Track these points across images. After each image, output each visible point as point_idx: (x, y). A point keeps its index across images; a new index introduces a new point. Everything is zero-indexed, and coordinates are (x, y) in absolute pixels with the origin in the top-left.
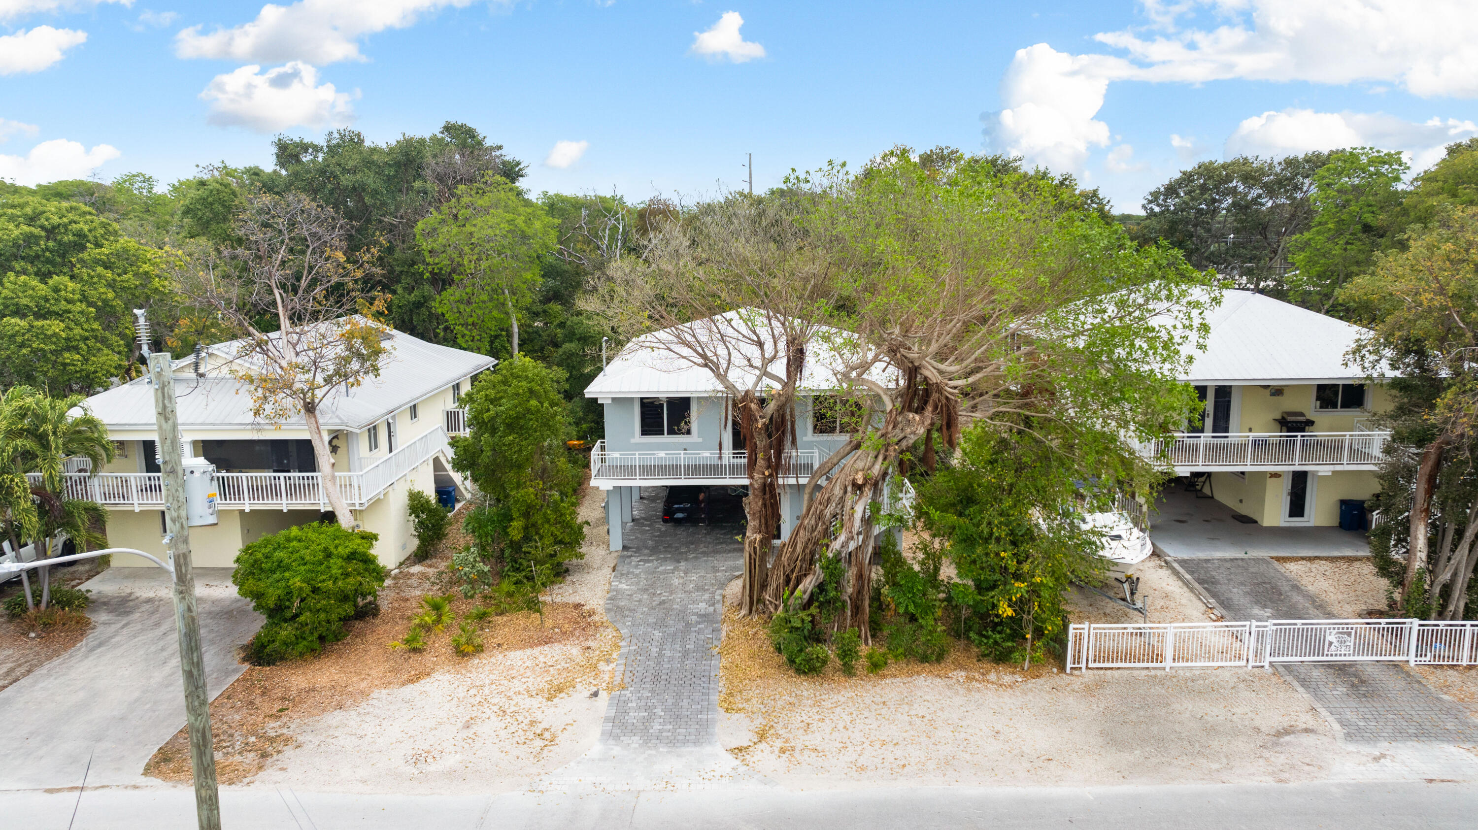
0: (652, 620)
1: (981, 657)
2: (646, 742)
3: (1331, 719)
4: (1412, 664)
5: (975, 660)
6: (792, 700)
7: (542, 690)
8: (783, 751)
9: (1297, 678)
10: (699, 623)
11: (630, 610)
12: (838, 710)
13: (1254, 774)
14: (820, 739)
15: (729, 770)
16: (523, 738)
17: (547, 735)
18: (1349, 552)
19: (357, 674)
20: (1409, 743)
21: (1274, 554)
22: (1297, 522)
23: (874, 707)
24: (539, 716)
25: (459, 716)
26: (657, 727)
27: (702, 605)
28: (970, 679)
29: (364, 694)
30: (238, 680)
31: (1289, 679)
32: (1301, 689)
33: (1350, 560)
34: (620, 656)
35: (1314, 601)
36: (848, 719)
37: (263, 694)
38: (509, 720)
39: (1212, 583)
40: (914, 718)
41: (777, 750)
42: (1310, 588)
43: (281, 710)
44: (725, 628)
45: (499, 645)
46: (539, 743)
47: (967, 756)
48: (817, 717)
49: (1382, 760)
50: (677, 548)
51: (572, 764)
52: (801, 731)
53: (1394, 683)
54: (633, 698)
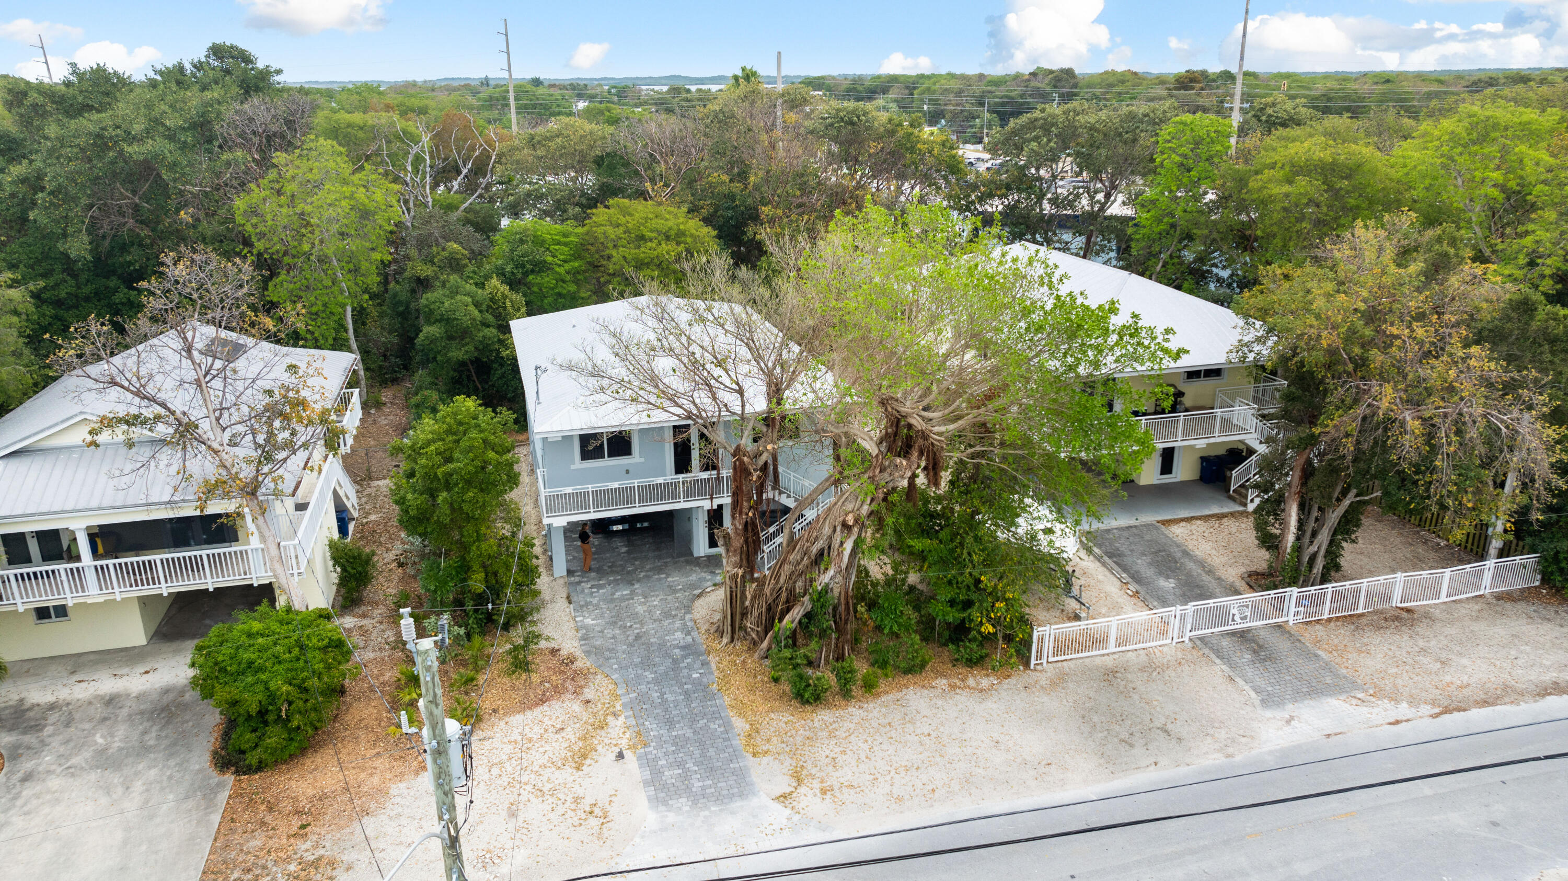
0: (637, 660)
1: (955, 662)
2: (695, 803)
3: (1247, 687)
4: (1291, 623)
5: (950, 665)
6: (808, 734)
7: (566, 759)
8: (824, 792)
9: (1211, 649)
10: (684, 657)
11: (611, 650)
12: (853, 738)
13: (1207, 753)
14: (850, 773)
15: (785, 821)
16: (576, 819)
17: (597, 811)
18: (1215, 510)
19: (363, 769)
20: (1306, 702)
21: (1160, 518)
22: (1167, 479)
23: (883, 730)
24: (580, 792)
25: (497, 802)
26: (698, 784)
27: (678, 635)
28: (953, 687)
29: (382, 792)
30: (230, 796)
31: (1207, 651)
32: (1218, 661)
33: (1220, 517)
34: (624, 705)
35: (1204, 567)
36: (866, 747)
37: (270, 809)
38: (551, 800)
39: (1119, 555)
40: (922, 738)
41: (818, 792)
42: (1197, 553)
43: (303, 827)
44: (713, 660)
45: (495, 711)
46: (593, 822)
47: (980, 771)
48: (838, 750)
49: (1293, 723)
50: (623, 567)
51: (637, 840)
52: (831, 768)
53: (1281, 645)
54: (660, 755)
